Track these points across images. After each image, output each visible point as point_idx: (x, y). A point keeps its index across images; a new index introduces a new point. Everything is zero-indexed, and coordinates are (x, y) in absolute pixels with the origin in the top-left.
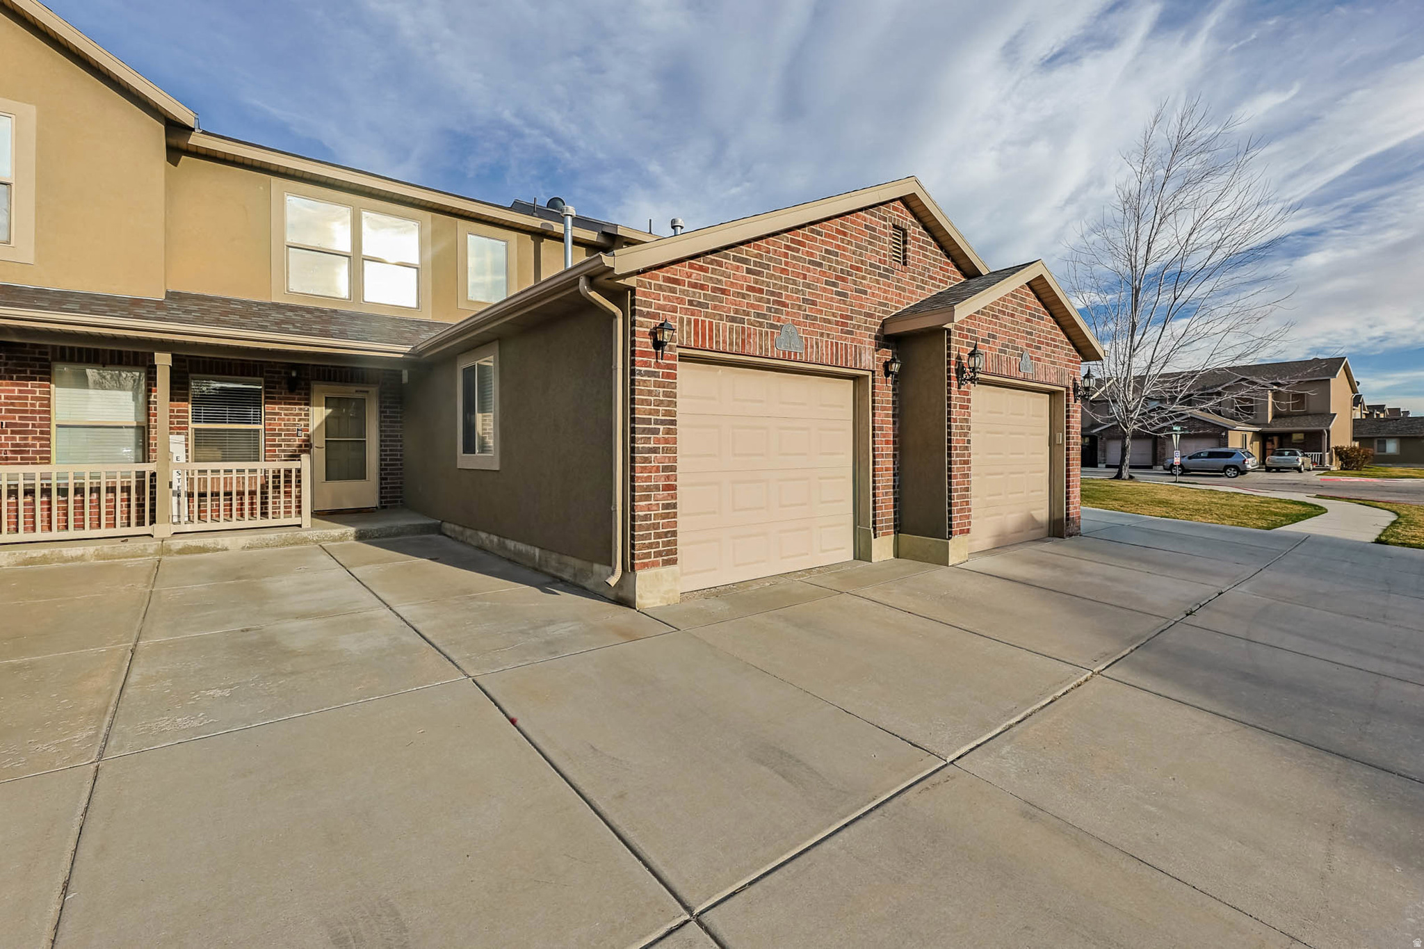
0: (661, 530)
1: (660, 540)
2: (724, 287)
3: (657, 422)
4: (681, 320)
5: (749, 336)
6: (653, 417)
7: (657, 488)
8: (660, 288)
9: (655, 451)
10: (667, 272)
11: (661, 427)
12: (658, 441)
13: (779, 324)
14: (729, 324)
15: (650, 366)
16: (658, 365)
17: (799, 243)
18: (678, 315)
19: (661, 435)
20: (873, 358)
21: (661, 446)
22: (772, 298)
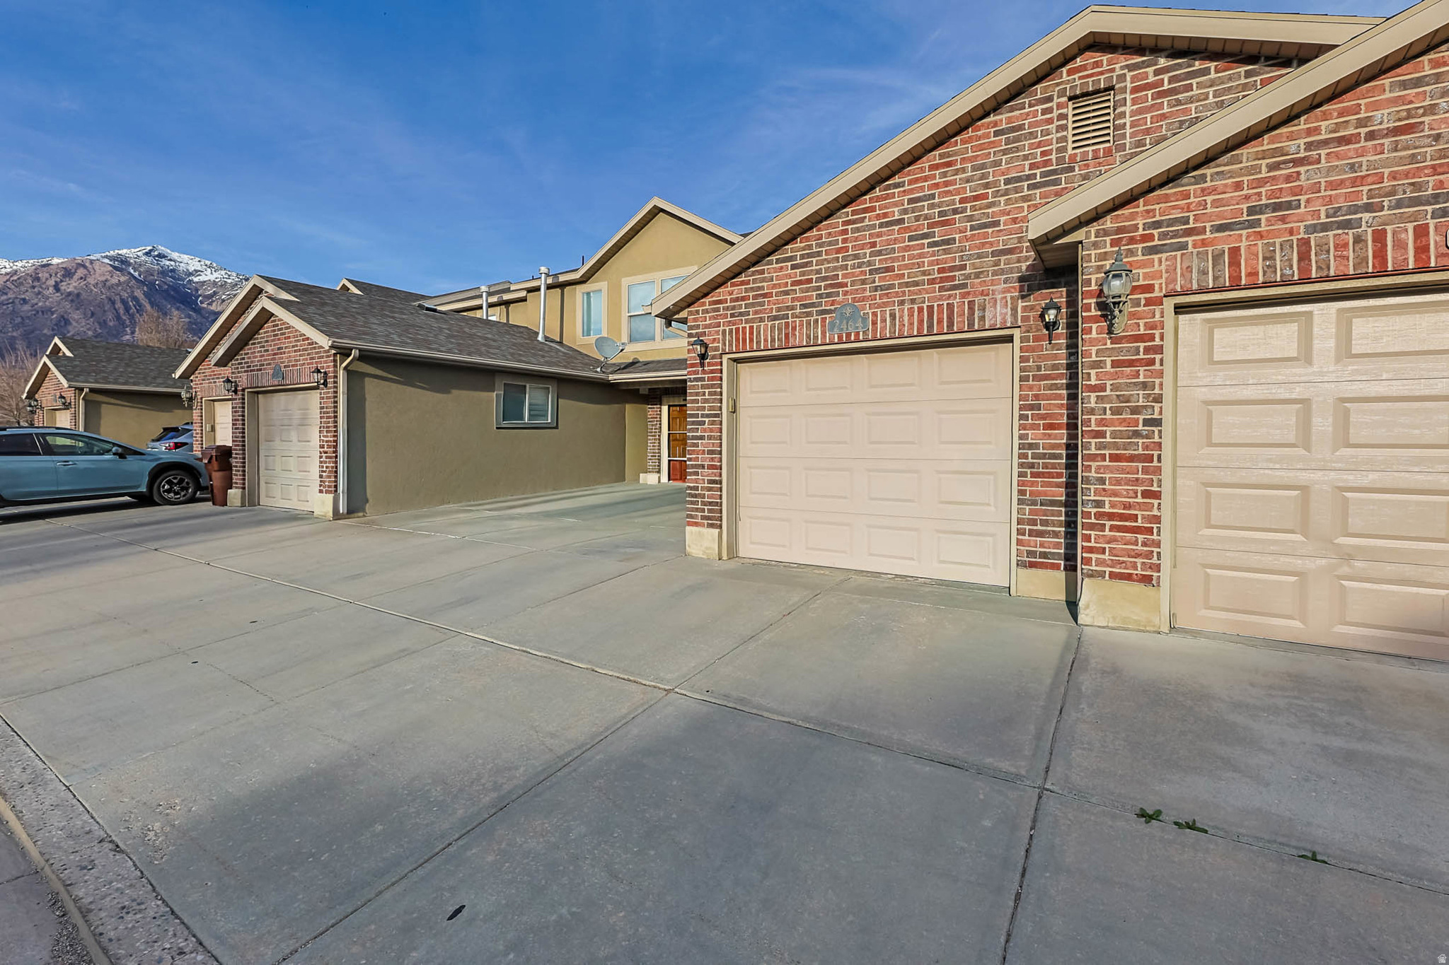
0: (706, 500)
1: (706, 507)
2: (766, 291)
3: (703, 416)
4: (724, 331)
5: (794, 329)
6: (700, 412)
7: (703, 467)
8: (706, 311)
9: (702, 438)
10: (712, 297)
11: (707, 420)
12: (705, 431)
13: (832, 308)
14: (770, 324)
15: (698, 374)
16: (704, 372)
17: (866, 210)
18: (722, 328)
19: (706, 426)
20: (1014, 310)
21: (706, 434)
22: (823, 284)
